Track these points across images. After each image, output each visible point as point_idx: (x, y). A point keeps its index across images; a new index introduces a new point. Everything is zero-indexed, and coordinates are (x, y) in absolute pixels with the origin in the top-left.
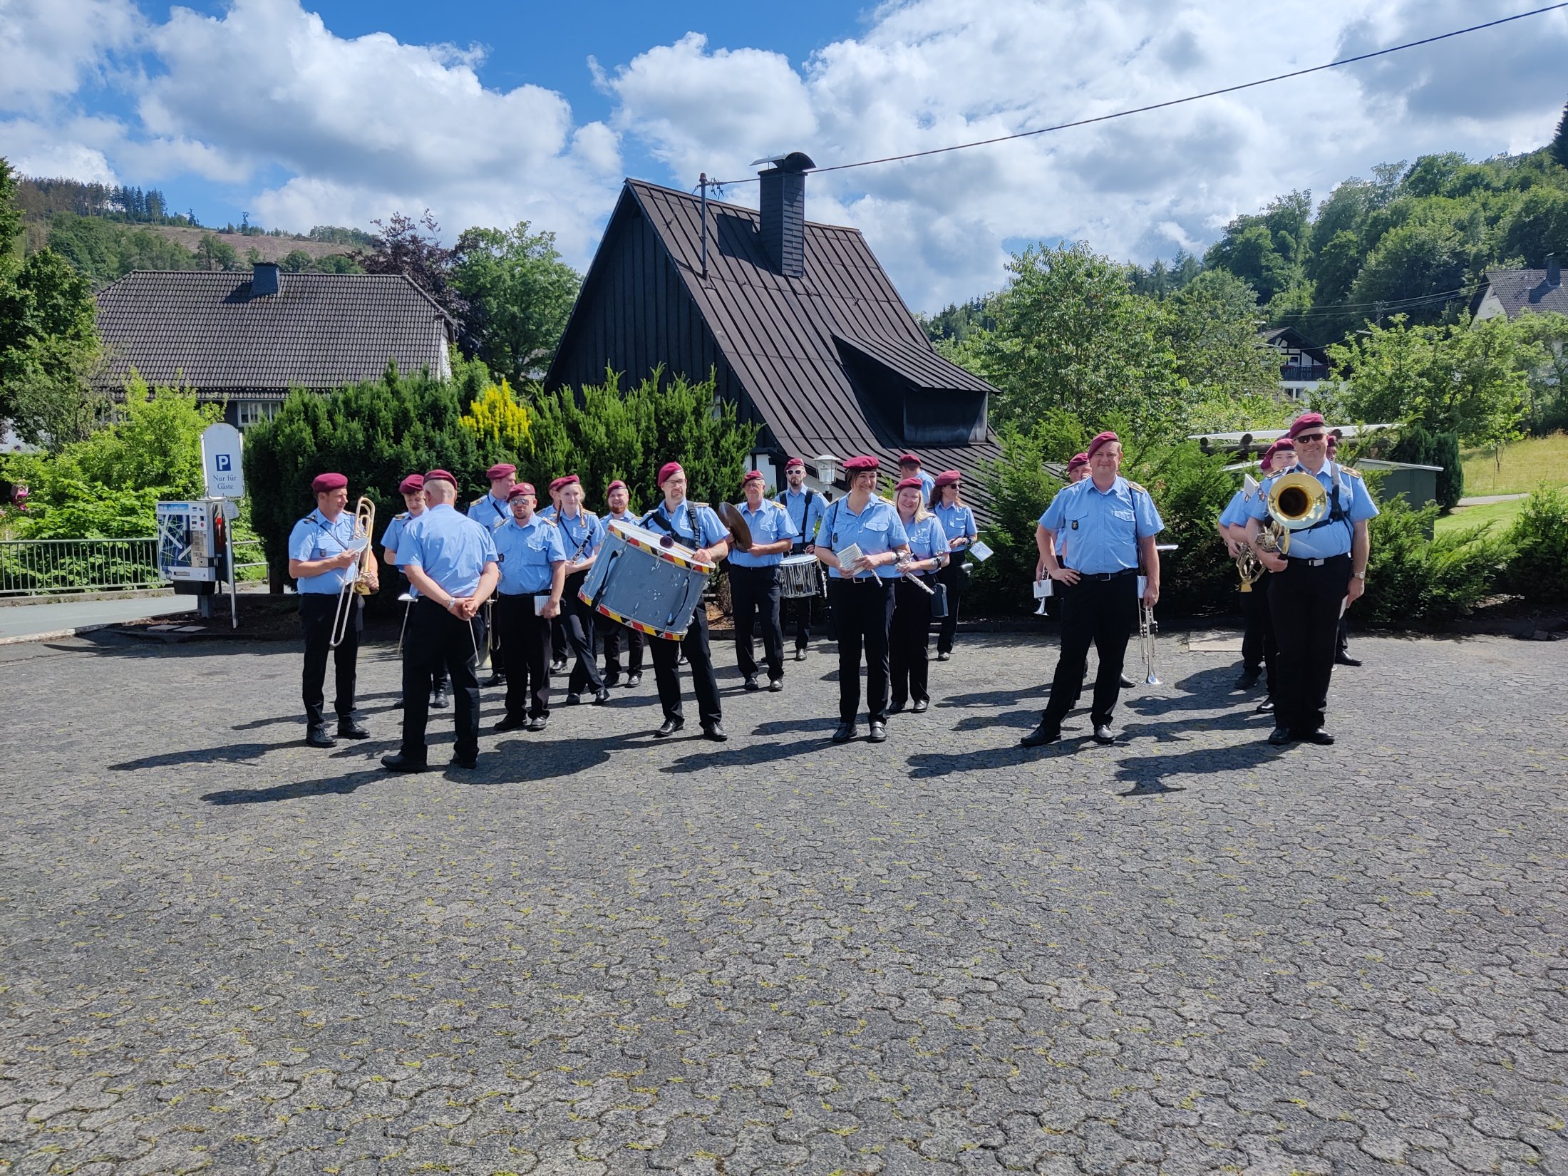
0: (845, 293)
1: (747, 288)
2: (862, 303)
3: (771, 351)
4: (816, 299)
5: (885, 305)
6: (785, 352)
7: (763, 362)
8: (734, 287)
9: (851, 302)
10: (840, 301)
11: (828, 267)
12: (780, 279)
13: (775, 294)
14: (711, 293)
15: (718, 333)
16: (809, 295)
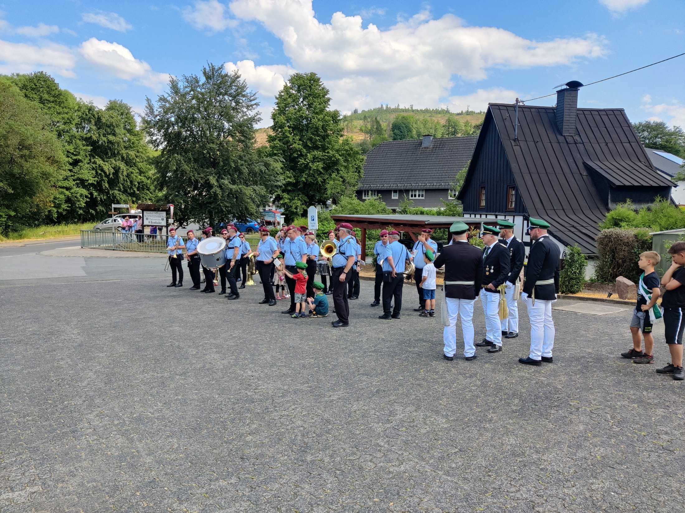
0: (601, 140)
1: (540, 145)
2: (611, 145)
3: (541, 170)
4: (580, 146)
5: (627, 145)
6: (550, 170)
7: (535, 177)
8: (531, 144)
9: (603, 145)
10: (596, 146)
11: (595, 129)
12: (561, 138)
13: (556, 145)
14: (517, 148)
15: (513, 165)
16: (576, 143)
